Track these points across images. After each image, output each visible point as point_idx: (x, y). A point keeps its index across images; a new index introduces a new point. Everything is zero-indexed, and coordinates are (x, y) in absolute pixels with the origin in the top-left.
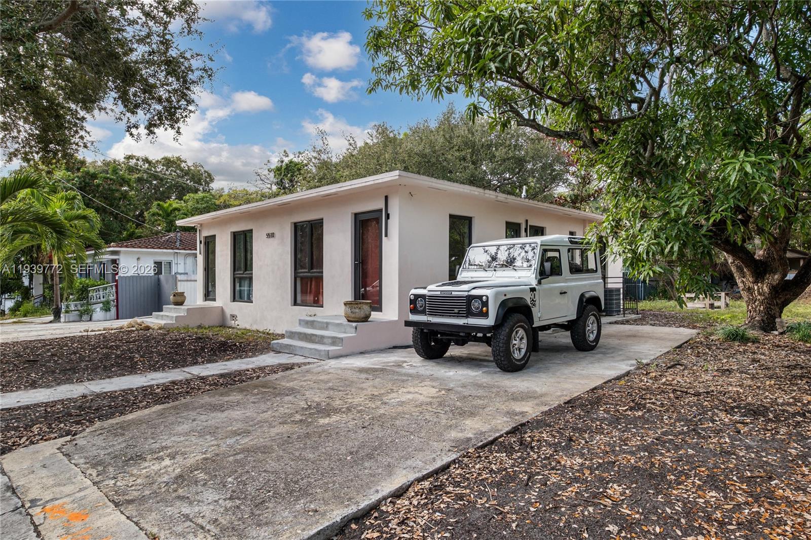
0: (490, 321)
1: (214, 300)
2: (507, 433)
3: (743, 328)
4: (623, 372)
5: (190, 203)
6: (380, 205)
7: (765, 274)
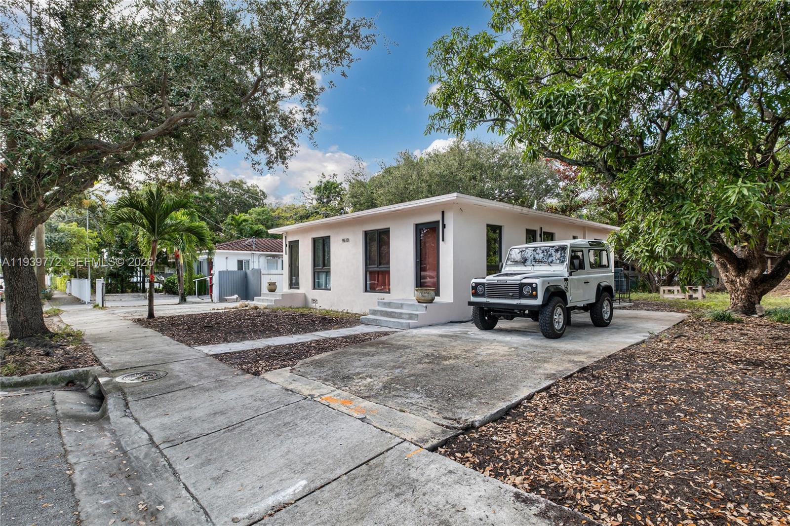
0: (538, 302)
1: (298, 288)
2: (578, 372)
3: (729, 311)
4: (640, 340)
5: (254, 216)
6: (438, 217)
7: (746, 270)
